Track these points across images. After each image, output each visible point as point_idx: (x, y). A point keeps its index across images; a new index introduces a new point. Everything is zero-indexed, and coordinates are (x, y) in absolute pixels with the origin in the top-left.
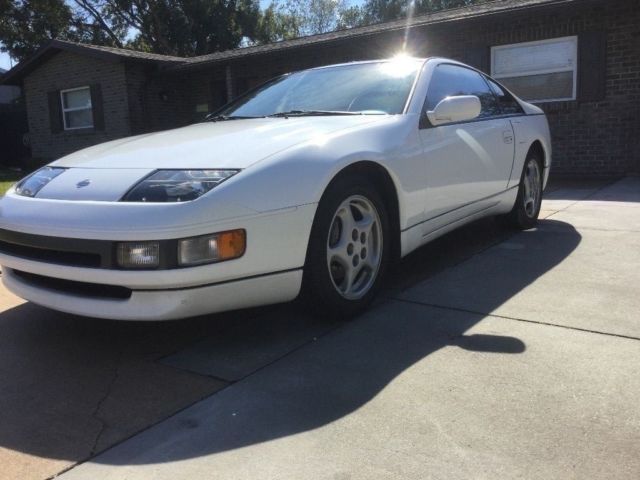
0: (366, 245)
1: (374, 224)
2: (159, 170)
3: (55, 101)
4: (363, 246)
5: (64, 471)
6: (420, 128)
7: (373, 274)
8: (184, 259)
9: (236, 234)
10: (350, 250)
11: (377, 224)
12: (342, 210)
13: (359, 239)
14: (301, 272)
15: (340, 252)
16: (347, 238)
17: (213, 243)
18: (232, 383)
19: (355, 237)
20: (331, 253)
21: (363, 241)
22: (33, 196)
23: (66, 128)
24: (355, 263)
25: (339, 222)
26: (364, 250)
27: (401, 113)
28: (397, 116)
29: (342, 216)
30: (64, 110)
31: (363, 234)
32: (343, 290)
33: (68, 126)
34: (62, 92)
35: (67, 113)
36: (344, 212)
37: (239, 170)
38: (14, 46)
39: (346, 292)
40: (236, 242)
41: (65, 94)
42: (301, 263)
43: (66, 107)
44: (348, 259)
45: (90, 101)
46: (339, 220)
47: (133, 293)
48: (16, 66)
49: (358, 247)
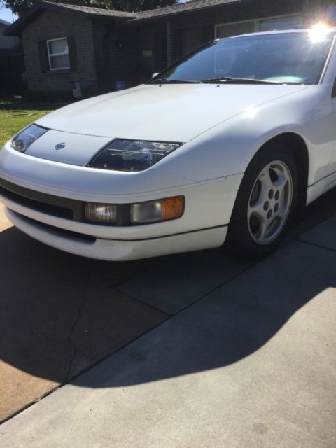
0: (279, 201)
1: (287, 182)
2: (117, 139)
3: (43, 48)
4: (277, 202)
5: (46, 395)
6: (333, 97)
7: (282, 223)
8: (135, 219)
9: (177, 200)
10: (266, 207)
11: (290, 183)
12: (263, 175)
13: (274, 197)
14: (227, 227)
15: (259, 209)
16: (265, 197)
17: (158, 205)
18: (170, 316)
19: (270, 196)
20: (250, 210)
21: (277, 198)
22: (24, 152)
23: (51, 69)
24: (269, 216)
25: (259, 184)
26: (277, 205)
27: (316, 83)
28: (313, 86)
29: (262, 179)
30: (50, 55)
31: (278, 192)
32: (258, 237)
33: (52, 67)
34: (48, 41)
35: (51, 57)
36: (264, 176)
37: (180, 144)
38: (15, 4)
39: (260, 239)
40: (176, 206)
41: (50, 43)
42: (227, 221)
43: (51, 53)
44: (264, 213)
45: (67, 48)
46: (259, 183)
47: (97, 240)
48: (17, 21)
49: (272, 203)
